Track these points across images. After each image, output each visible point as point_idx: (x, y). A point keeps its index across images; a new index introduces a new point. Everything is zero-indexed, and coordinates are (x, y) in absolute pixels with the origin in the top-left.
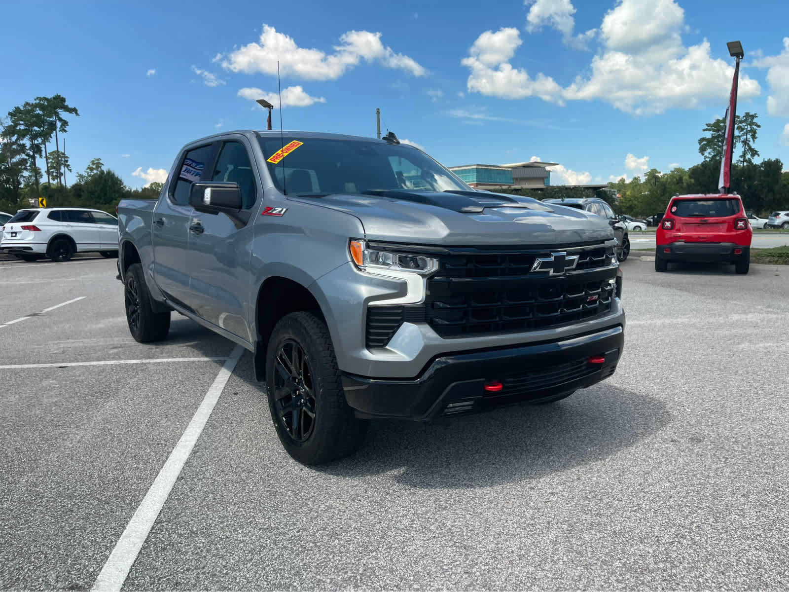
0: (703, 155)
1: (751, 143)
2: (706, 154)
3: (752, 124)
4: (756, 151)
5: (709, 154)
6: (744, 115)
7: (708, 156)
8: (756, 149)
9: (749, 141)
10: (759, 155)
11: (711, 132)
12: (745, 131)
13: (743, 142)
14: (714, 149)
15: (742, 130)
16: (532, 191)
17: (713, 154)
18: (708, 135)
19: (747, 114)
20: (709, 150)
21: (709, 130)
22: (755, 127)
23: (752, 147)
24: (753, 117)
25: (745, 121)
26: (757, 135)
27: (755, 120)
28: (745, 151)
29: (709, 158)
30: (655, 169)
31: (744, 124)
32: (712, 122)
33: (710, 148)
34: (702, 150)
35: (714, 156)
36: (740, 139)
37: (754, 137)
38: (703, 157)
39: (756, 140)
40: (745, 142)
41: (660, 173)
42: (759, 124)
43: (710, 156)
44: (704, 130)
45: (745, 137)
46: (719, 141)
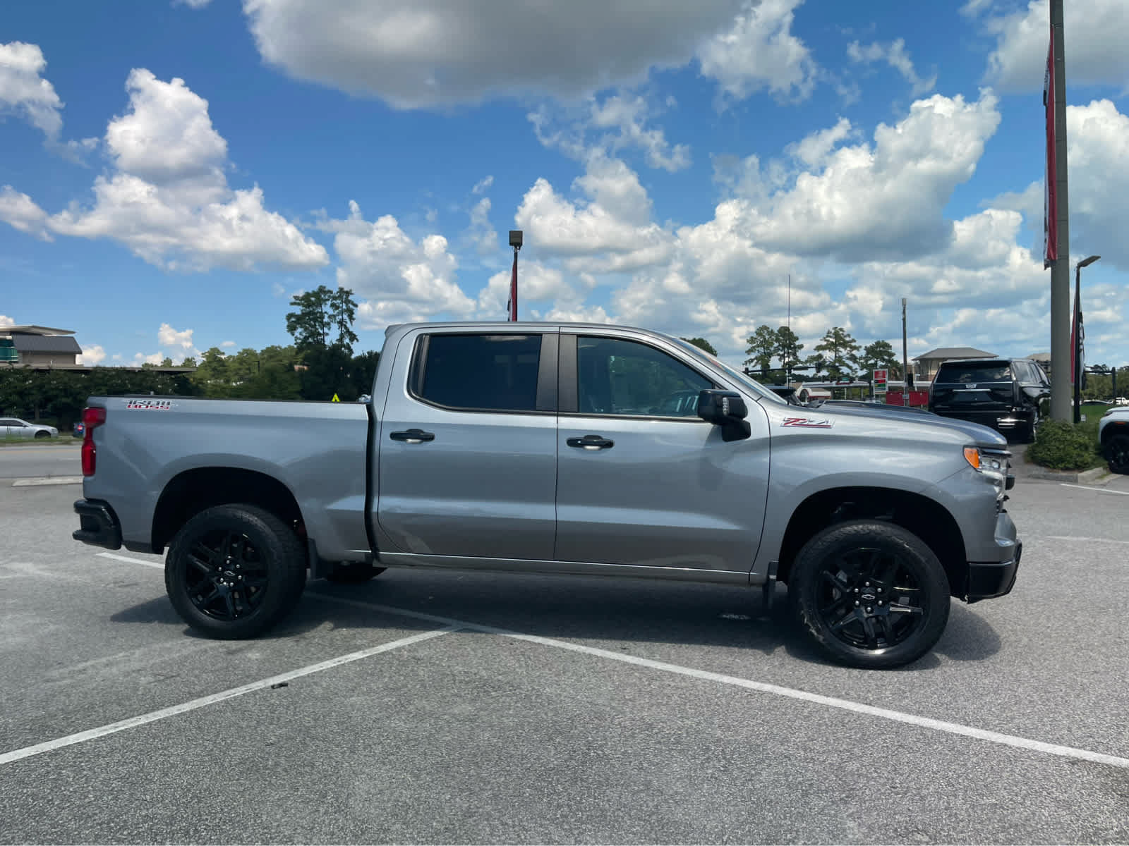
0: (293, 335)
1: (348, 325)
2: (297, 333)
3: (348, 302)
4: (355, 336)
5: (300, 334)
6: (338, 290)
7: (299, 336)
8: (354, 333)
9: (346, 322)
10: (358, 341)
11: (301, 307)
12: (340, 309)
13: (339, 322)
14: (306, 329)
15: (337, 308)
16: (68, 374)
17: (304, 334)
18: (298, 310)
19: (341, 289)
20: (300, 330)
21: (299, 304)
22: (351, 306)
23: (351, 330)
24: (348, 293)
25: (340, 297)
26: (354, 316)
27: (351, 298)
28: (342, 333)
29: (300, 339)
30: (216, 349)
31: (339, 301)
32: (301, 294)
33: (301, 327)
34: (292, 329)
35: (306, 338)
36: (335, 319)
37: (351, 318)
38: (293, 338)
39: (354, 322)
40: (341, 323)
41: (223, 354)
42: (355, 302)
43: (302, 337)
44: (293, 304)
45: (340, 317)
46: (310, 320)
